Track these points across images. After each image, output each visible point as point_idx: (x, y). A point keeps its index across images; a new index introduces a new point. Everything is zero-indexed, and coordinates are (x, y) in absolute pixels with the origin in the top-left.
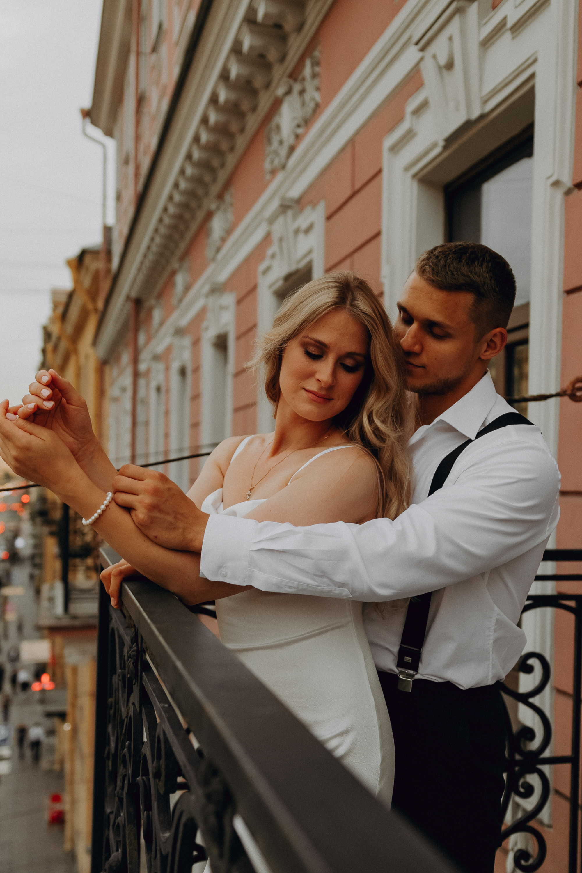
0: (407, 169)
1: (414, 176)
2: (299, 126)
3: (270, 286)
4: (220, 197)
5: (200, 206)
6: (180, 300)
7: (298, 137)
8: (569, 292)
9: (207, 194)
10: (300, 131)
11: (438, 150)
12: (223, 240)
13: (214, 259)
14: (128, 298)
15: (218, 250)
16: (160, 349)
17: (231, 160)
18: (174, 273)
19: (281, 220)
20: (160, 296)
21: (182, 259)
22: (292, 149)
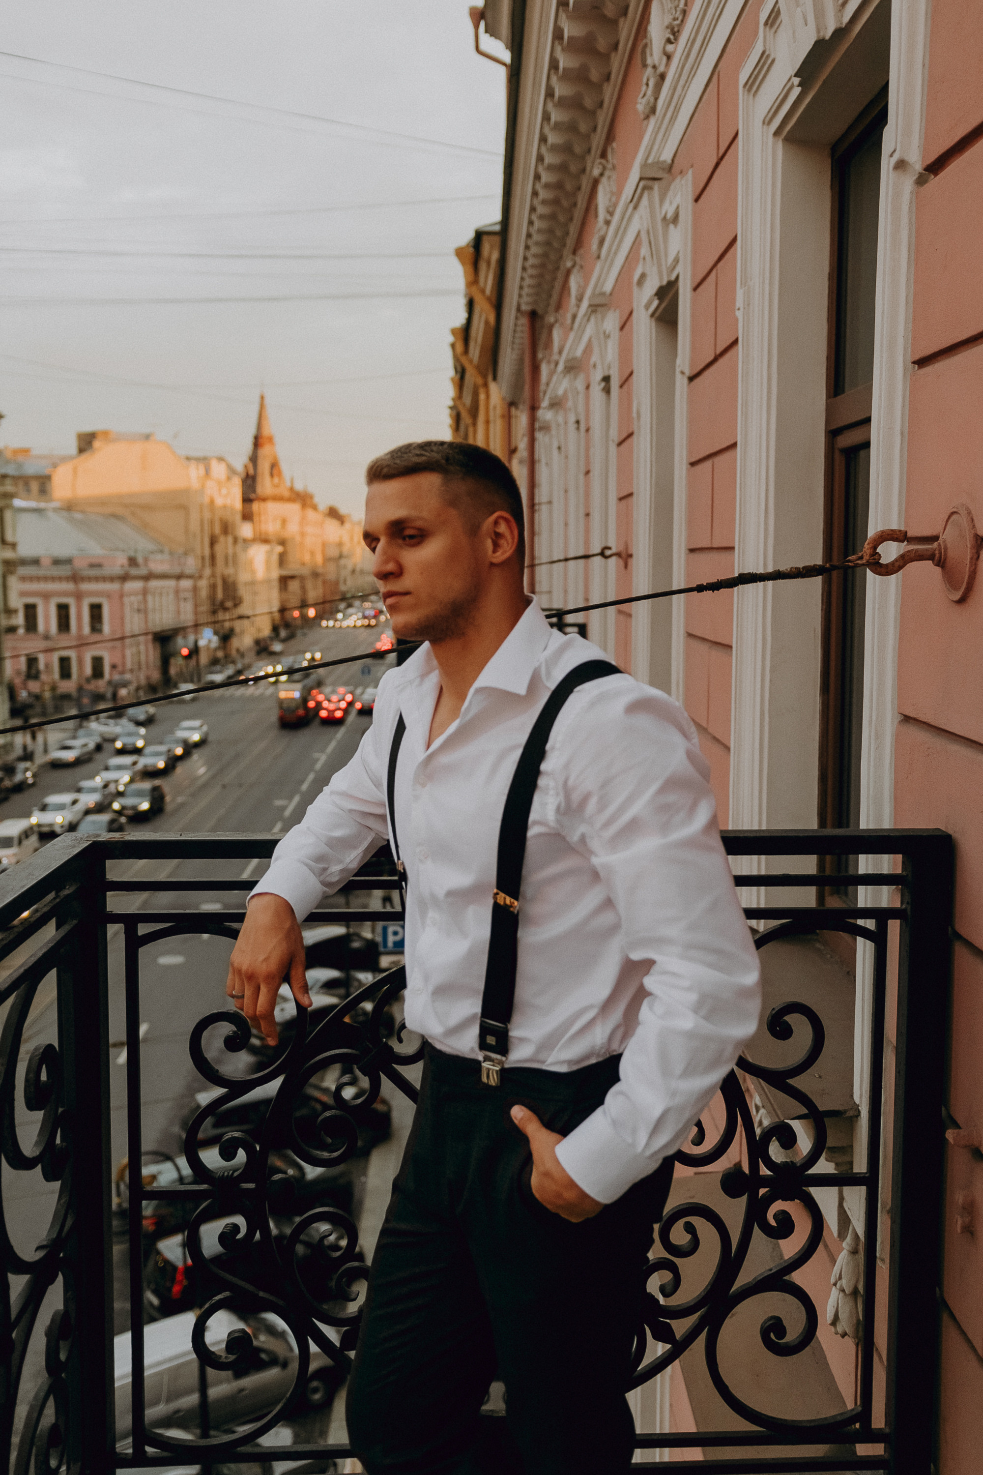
0: (767, 122)
1: (777, 133)
2: (669, 41)
3: (647, 307)
4: (603, 155)
5: (584, 171)
6: (574, 317)
7: (669, 57)
8: (922, 362)
9: (589, 151)
10: (670, 48)
11: (797, 91)
12: (608, 223)
13: (599, 257)
14: (519, 309)
15: (602, 242)
16: (560, 392)
17: (609, 92)
18: (568, 273)
19: (645, 201)
20: (558, 307)
21: (574, 252)
22: (662, 77)
